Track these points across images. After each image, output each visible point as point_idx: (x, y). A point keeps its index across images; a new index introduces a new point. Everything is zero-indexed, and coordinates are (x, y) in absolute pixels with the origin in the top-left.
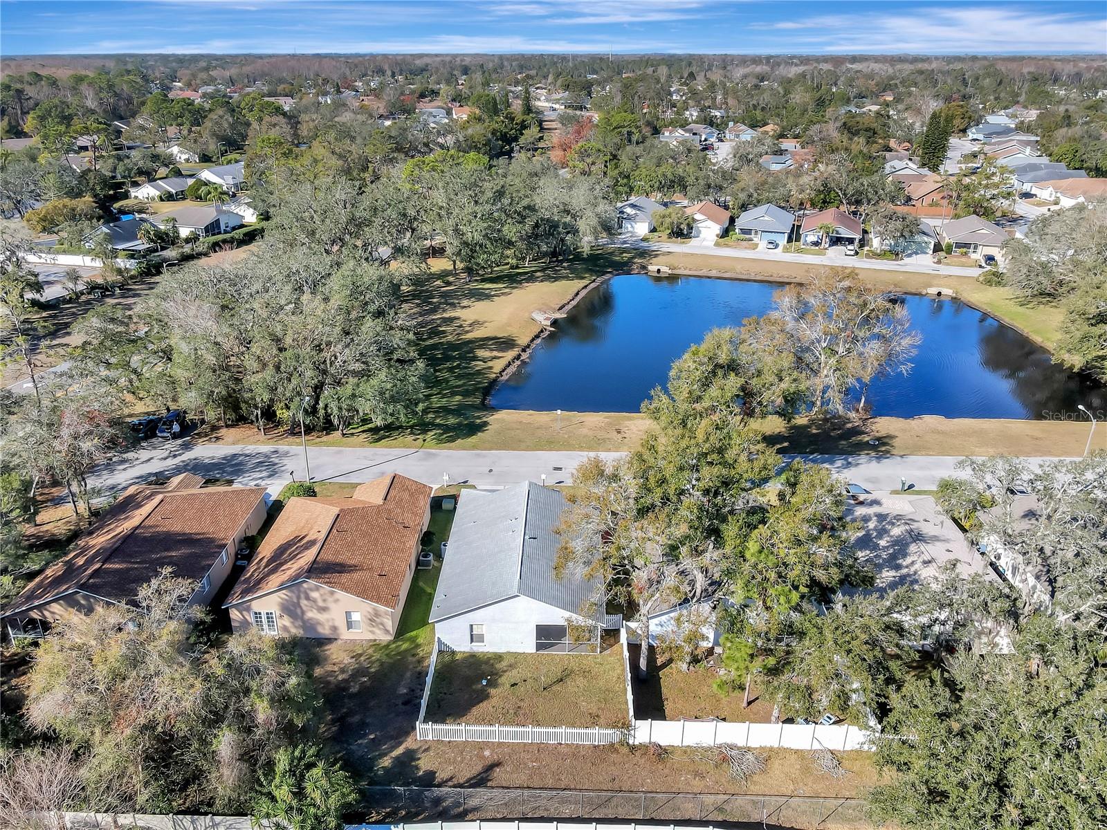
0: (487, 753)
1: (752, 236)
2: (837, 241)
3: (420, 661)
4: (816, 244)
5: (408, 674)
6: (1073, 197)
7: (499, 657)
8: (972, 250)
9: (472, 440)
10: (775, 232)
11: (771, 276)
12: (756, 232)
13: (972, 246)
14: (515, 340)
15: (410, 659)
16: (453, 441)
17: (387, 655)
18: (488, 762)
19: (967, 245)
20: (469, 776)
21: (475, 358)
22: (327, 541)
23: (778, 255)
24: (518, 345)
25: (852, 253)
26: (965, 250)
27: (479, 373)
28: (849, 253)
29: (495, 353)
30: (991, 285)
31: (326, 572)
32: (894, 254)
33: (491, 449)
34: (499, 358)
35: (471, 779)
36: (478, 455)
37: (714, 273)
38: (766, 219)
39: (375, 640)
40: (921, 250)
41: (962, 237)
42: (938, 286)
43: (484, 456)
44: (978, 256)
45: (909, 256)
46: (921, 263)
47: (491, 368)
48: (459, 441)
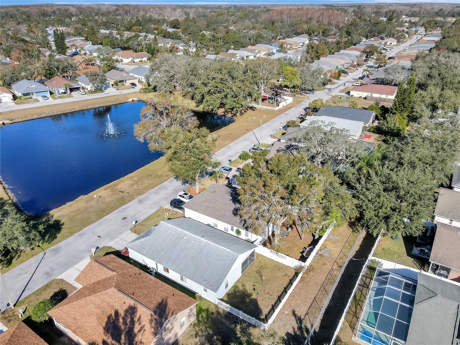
0: (286, 312)
1: (31, 96)
2: (72, 90)
3: (218, 313)
4: (65, 93)
5: (223, 320)
7: (235, 287)
8: (124, 82)
9: (64, 231)
10: (42, 92)
11: (64, 111)
12: (32, 94)
13: (124, 81)
15: (213, 316)
16: (55, 237)
17: (205, 323)
18: (292, 314)
19: (123, 81)
20: (295, 322)
23: (51, 101)
25: (84, 93)
26: (123, 83)
28: (83, 93)
30: (147, 93)
31: (165, 312)
32: (98, 90)
33: (81, 229)
35: (297, 323)
36: (80, 235)
37: (35, 117)
38: (33, 86)
39: (191, 324)
40: (107, 87)
41: (119, 78)
42: (131, 98)
44: (128, 83)
45: (105, 89)
46: (111, 91)
48: (58, 236)
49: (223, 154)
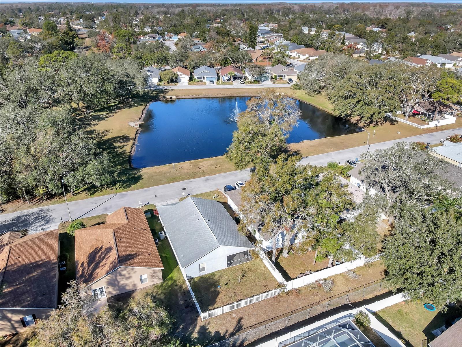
0: (234, 316)
1: (203, 79)
2: (235, 78)
3: (181, 287)
4: (228, 80)
5: (179, 294)
6: (304, 55)
7: (213, 274)
9: (138, 184)
10: (211, 77)
11: (218, 95)
12: (204, 78)
13: (283, 76)
14: (128, 137)
15: (175, 287)
16: (130, 186)
17: (164, 289)
18: (237, 319)
20: (233, 327)
21: (115, 147)
22: (118, 246)
23: (215, 86)
24: (131, 138)
25: (243, 82)
26: (281, 77)
27: (121, 154)
28: (242, 82)
29: (123, 144)
30: (296, 90)
31: (127, 261)
32: (257, 81)
33: (150, 187)
34: (126, 145)
35: (235, 328)
36: (146, 190)
37: (194, 96)
38: (206, 72)
39: (155, 285)
40: (266, 79)
41: (279, 72)
43: (149, 191)
44: (286, 79)
45: (263, 81)
46: (268, 84)
47: (125, 150)
48: (133, 186)
49: (315, 160)
